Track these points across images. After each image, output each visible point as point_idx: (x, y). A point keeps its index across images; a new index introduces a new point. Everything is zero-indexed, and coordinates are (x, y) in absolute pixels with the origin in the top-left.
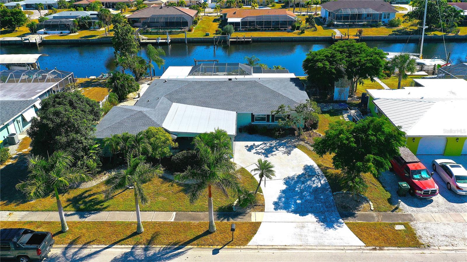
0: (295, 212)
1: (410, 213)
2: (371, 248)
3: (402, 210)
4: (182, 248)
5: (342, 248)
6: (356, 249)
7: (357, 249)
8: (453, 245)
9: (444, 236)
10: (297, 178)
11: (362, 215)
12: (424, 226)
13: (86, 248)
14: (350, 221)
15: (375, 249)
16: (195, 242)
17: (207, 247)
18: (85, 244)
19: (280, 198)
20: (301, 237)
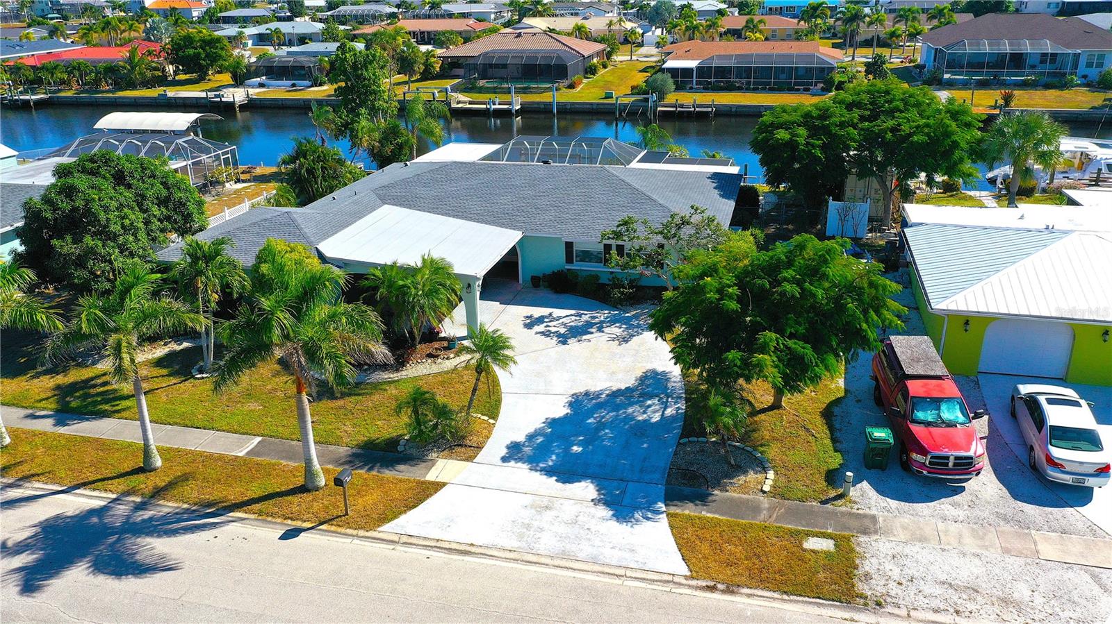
0: (549, 472)
1: (874, 512)
2: (704, 584)
3: (855, 502)
4: (222, 515)
5: (621, 572)
6: (657, 581)
7: (661, 581)
8: (957, 612)
9: (943, 583)
10: (607, 396)
11: (732, 500)
12: (899, 549)
13: (20, 486)
14: (683, 510)
15: (712, 589)
16: (256, 507)
17: (279, 520)
18: (20, 479)
19: (531, 437)
20: (525, 530)
